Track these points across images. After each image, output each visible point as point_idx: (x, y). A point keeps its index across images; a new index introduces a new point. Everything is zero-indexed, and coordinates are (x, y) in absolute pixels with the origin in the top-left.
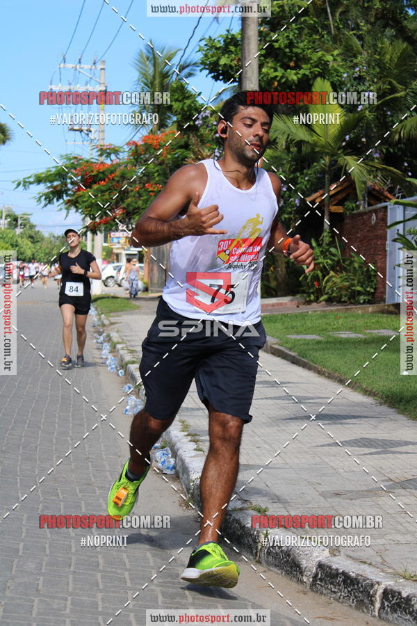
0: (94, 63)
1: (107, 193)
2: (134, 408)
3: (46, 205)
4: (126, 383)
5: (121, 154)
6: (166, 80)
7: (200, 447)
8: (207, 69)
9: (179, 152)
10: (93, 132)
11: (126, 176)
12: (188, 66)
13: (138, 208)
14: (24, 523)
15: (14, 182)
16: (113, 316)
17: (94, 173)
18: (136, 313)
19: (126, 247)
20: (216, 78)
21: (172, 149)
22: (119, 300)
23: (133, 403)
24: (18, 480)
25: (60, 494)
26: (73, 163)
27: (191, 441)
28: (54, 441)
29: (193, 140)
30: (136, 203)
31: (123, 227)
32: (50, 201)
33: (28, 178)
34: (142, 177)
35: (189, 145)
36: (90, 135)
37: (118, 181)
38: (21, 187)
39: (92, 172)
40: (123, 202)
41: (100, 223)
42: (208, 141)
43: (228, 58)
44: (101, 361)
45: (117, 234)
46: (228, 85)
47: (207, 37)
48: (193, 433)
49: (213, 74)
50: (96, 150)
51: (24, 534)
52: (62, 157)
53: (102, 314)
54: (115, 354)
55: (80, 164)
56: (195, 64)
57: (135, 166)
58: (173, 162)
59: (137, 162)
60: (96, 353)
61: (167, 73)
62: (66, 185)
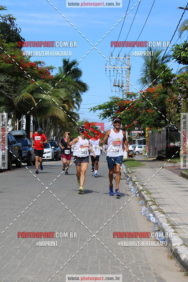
0: (125, 56)
1: (130, 114)
2: (145, 212)
3: (103, 119)
4: (140, 200)
5: (137, 96)
6: (156, 63)
7: (176, 231)
8: (175, 58)
9: (163, 96)
10: (124, 87)
11: (139, 106)
12: (167, 57)
13: (144, 120)
14: (99, 264)
15: (89, 109)
16: (133, 169)
17: (125, 105)
18: (143, 168)
19: (138, 137)
20: (180, 63)
21: (159, 94)
22: (135, 161)
23: (144, 209)
24: (96, 244)
25: (114, 251)
26: (115, 101)
27: (172, 228)
28: (110, 226)
29: (169, 90)
30: (143, 118)
31: (137, 129)
32: (105, 117)
33: (95, 107)
34: (146, 107)
35: (167, 93)
36: (123, 88)
37: (135, 109)
38: (92, 111)
39: (124, 104)
40: (137, 118)
41: (127, 127)
42: (176, 91)
43: (185, 53)
44: (129, 189)
45: (135, 132)
46: (185, 66)
47: (176, 44)
48: (173, 224)
49: (178, 61)
50: (125, 95)
51: (100, 270)
52: (110, 98)
53: (128, 168)
54: (135, 186)
55: (119, 101)
56: (170, 56)
57: (143, 102)
58: (160, 100)
59: (144, 100)
60: (126, 186)
61: (158, 60)
62: (112, 110)
